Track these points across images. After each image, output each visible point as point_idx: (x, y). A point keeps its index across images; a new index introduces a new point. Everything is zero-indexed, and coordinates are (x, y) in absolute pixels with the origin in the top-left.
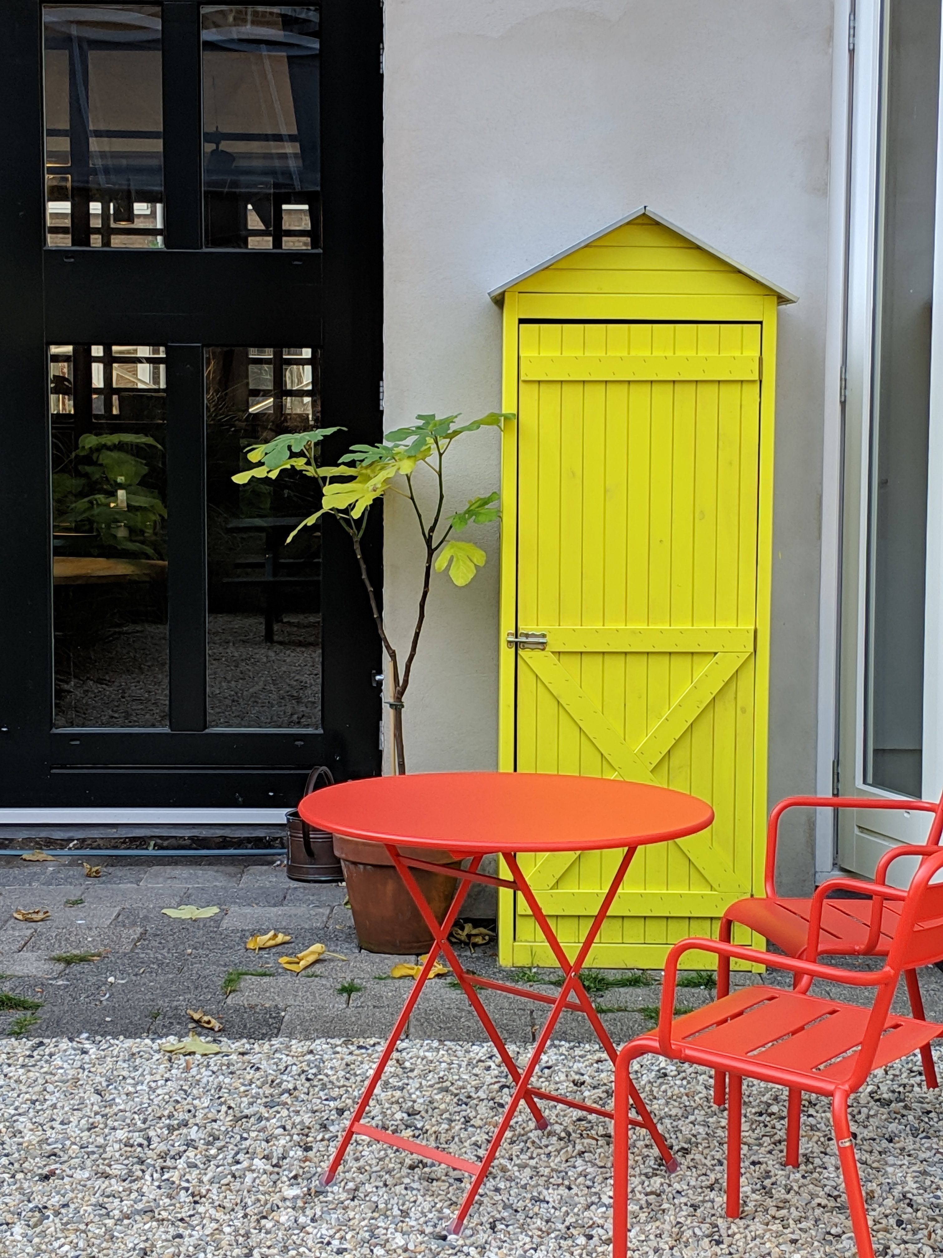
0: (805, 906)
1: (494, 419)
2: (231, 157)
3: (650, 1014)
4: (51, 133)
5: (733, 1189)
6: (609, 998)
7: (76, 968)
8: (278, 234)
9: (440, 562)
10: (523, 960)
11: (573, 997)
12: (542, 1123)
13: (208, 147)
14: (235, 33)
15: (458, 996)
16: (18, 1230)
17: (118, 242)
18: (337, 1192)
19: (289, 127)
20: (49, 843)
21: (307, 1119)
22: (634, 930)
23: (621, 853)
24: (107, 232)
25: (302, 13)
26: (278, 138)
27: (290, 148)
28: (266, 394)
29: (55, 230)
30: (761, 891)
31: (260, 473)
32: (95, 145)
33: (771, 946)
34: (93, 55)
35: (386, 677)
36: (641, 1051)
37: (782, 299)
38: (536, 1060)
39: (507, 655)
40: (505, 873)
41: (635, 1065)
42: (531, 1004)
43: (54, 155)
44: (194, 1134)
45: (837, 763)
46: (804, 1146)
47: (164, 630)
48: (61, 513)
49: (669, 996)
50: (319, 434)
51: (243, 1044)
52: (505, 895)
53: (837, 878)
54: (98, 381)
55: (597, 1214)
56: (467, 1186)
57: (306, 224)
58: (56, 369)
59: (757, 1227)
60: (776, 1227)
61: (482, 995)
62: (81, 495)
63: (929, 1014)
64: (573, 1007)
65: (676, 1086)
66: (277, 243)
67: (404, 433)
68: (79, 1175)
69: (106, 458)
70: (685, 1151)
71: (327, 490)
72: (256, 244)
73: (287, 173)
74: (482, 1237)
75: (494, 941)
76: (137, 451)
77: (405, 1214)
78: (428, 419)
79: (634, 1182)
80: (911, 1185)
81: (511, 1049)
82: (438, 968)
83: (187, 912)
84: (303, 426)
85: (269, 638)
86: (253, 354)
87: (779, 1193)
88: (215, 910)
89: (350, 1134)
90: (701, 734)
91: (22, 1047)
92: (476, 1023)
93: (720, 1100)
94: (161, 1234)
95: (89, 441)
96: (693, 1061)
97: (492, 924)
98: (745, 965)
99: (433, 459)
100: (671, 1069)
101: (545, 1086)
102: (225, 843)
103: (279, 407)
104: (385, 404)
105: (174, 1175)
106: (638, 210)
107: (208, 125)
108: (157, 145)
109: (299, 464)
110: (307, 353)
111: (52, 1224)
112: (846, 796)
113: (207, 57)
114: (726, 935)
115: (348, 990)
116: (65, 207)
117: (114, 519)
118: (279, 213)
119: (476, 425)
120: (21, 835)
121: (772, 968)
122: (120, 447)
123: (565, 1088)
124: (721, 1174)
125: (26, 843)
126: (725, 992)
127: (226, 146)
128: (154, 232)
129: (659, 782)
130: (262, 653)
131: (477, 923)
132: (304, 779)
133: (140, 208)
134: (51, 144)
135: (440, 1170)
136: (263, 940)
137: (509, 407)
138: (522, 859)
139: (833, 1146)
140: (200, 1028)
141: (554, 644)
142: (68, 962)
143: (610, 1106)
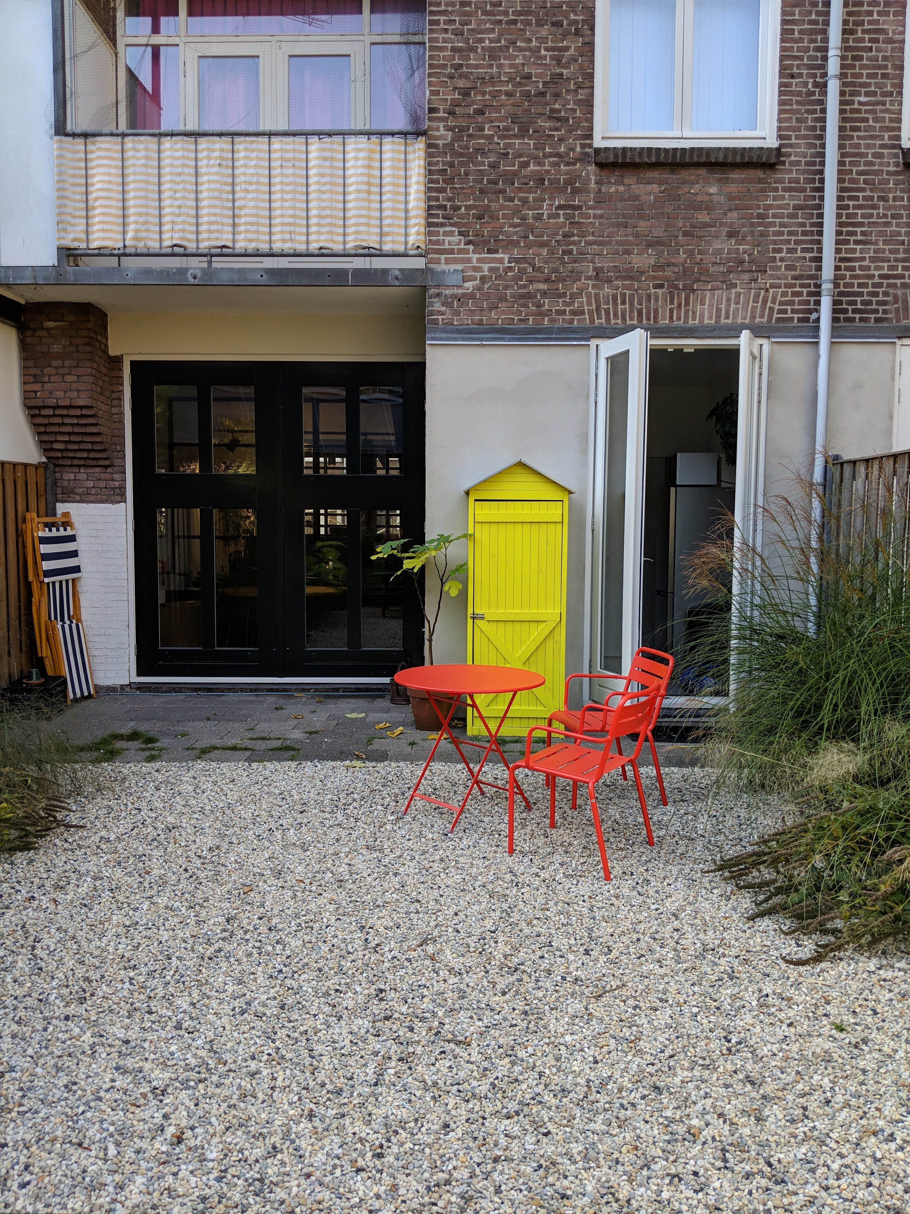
0: (579, 714)
1: (466, 536)
2: (371, 441)
3: (522, 753)
4: (306, 433)
5: (552, 818)
6: (507, 747)
7: (313, 736)
8: (388, 469)
9: (446, 588)
10: (476, 733)
11: (494, 747)
12: (483, 793)
13: (362, 438)
14: (373, 396)
15: (452, 746)
16: (292, 831)
17: (330, 472)
18: (408, 818)
19: (391, 430)
20: (304, 690)
21: (397, 791)
22: (516, 722)
23: (511, 694)
24: (326, 468)
25: (396, 389)
26: (388, 434)
27: (392, 438)
28: (383, 527)
29: (307, 468)
30: (563, 709)
31: (380, 555)
32: (321, 437)
33: (567, 728)
34: (321, 405)
35: (426, 630)
36: (518, 767)
37: (570, 492)
38: (480, 770)
39: (470, 622)
40: (469, 701)
41: (516, 772)
42: (479, 749)
43: (307, 441)
44: (356, 796)
45: (591, 661)
46: (578, 802)
47: (346, 612)
48: (309, 570)
49: (529, 747)
50: (402, 541)
51: (374, 764)
52: (469, 709)
53: (591, 704)
54: (322, 522)
55: (503, 826)
56: (455, 816)
57: (398, 465)
58: (307, 518)
59: (561, 831)
60: (568, 831)
61: (461, 746)
62: (316, 564)
63: (624, 753)
64: (494, 750)
65: (531, 780)
66: (387, 472)
67: (432, 541)
68: (314, 811)
69: (325, 550)
70: (535, 804)
71: (405, 562)
72: (379, 472)
73: (391, 447)
74: (460, 835)
75: (465, 726)
76: (336, 547)
77: (432, 826)
78: (442, 536)
79: (516, 815)
80: (618, 816)
81: (471, 766)
82: (445, 736)
83: (354, 715)
84: (396, 538)
85: (384, 615)
86: (379, 513)
87: (569, 819)
88: (363, 715)
89: (412, 797)
90: (540, 651)
91: (294, 764)
92: (458, 756)
93: (548, 785)
94: (344, 833)
95: (319, 544)
96: (537, 770)
97: (464, 720)
98: (557, 735)
99: (443, 550)
100: (530, 773)
101: (484, 779)
102: (367, 690)
103: (388, 531)
104: (426, 530)
105: (349, 812)
106: (518, 460)
107: (362, 429)
108: (344, 437)
109: (395, 552)
110: (398, 512)
111: (304, 829)
112: (594, 674)
113: (362, 405)
114: (550, 725)
115: (412, 744)
116: (311, 459)
117: (328, 572)
118: (388, 461)
119: (459, 538)
120: (294, 687)
121: (567, 736)
122: (330, 546)
123: (491, 780)
124: (548, 812)
125: (296, 690)
126: (549, 745)
127: (369, 437)
128: (343, 468)
129: (525, 668)
130: (382, 621)
131: (459, 719)
132: (397, 667)
133: (338, 460)
134: (305, 437)
135: (445, 810)
136: (381, 725)
137: (471, 532)
138: (476, 696)
139: (589, 802)
140: (358, 758)
141: (487, 618)
142: (310, 733)
143: (507, 787)
